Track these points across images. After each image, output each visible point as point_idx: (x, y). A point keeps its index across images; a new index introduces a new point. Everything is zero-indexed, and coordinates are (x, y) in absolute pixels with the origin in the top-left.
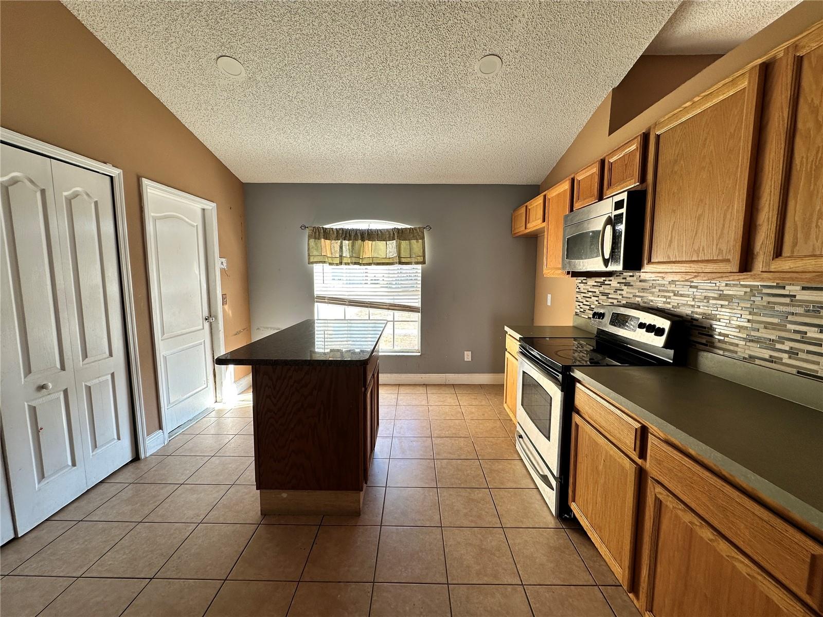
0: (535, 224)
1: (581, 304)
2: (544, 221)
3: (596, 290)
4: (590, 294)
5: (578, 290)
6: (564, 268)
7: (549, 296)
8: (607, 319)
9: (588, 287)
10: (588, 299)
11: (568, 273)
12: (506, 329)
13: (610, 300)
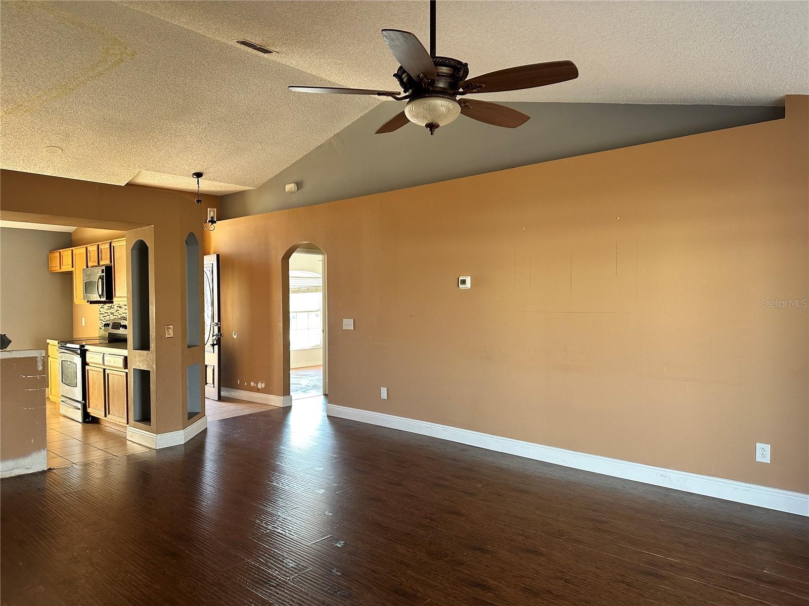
0: (66, 268)
1: (102, 321)
2: (73, 267)
3: (108, 311)
4: (106, 314)
5: (100, 313)
6: (84, 299)
7: (83, 319)
8: (110, 326)
9: (104, 310)
10: (105, 318)
11: (88, 302)
12: (48, 341)
13: (115, 317)
